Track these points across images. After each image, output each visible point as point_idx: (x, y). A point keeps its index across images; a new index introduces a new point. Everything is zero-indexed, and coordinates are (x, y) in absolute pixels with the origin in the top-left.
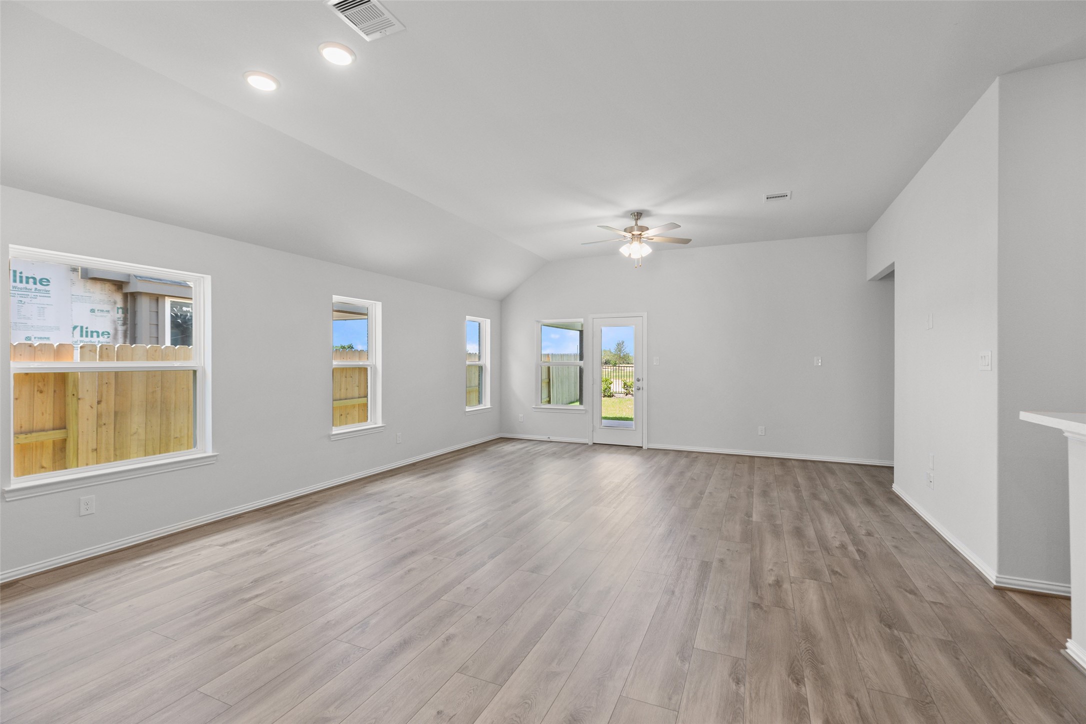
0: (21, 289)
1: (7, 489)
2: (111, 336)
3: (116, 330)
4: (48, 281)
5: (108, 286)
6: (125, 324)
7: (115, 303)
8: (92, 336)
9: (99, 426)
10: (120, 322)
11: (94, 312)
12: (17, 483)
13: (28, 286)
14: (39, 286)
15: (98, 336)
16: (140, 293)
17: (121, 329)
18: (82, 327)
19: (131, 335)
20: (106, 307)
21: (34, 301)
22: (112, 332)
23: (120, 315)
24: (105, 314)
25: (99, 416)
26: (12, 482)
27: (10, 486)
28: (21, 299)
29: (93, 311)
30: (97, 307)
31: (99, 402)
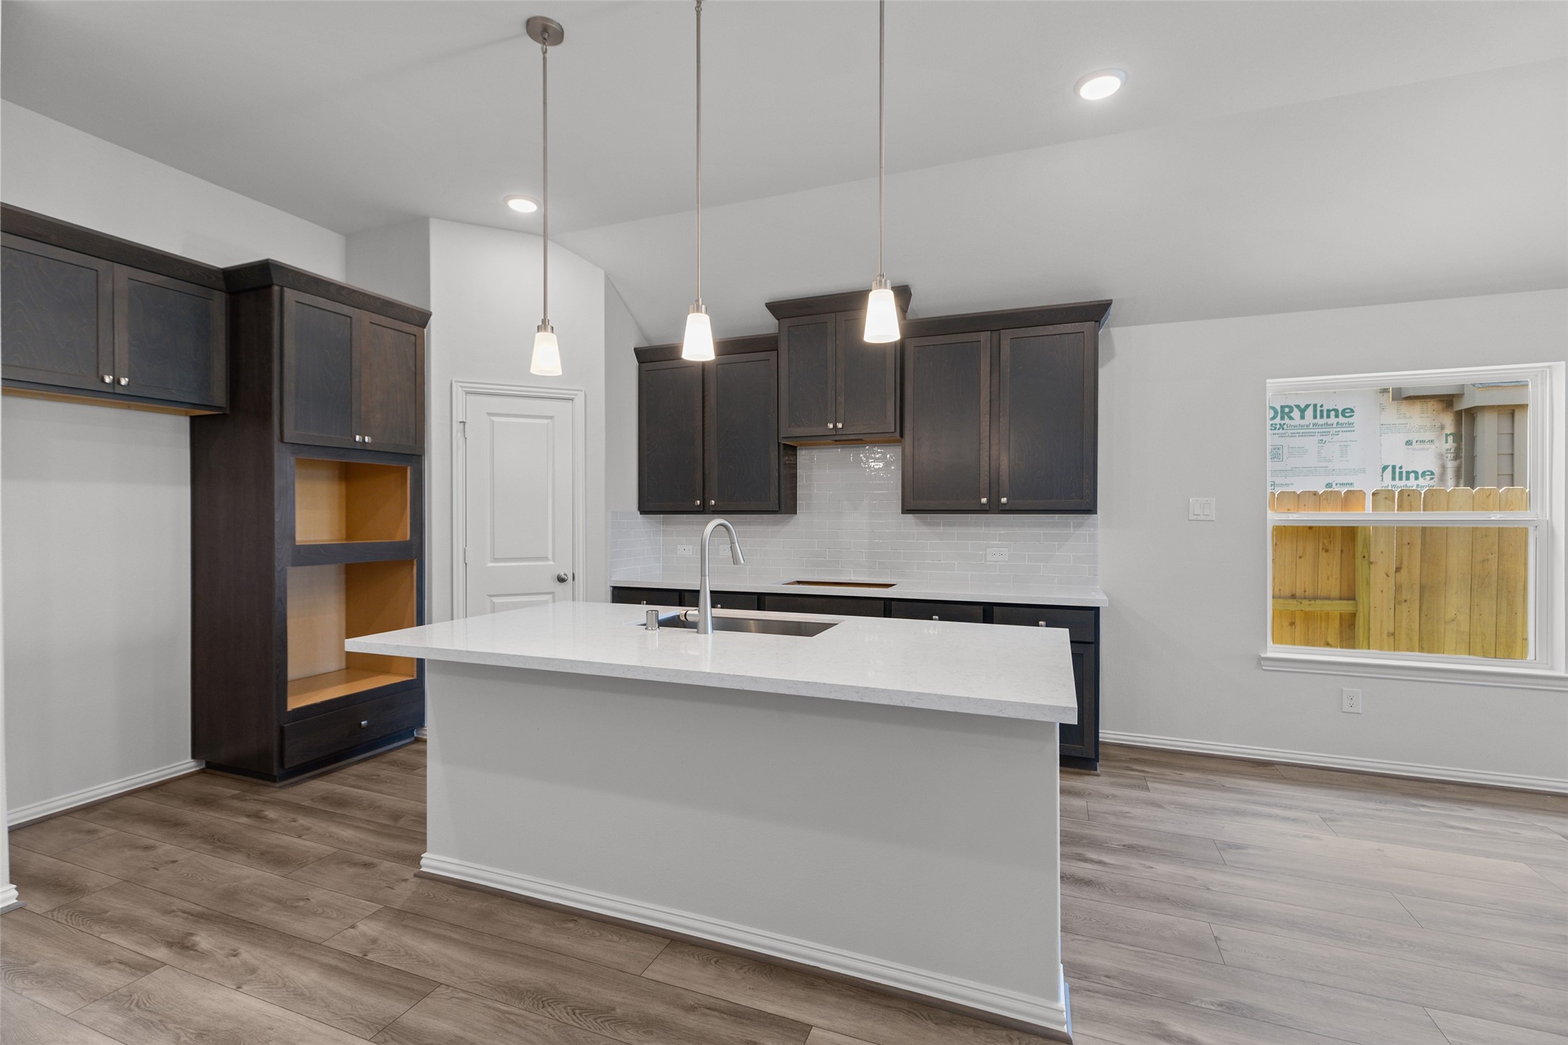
0: (1322, 425)
1: (1263, 655)
2: (1436, 477)
3: (1444, 467)
4: (1352, 411)
5: (1431, 405)
6: (1457, 456)
7: (1442, 428)
8: (1408, 479)
9: (1397, 602)
10: (1450, 456)
11: (1411, 444)
12: (1275, 651)
13: (1330, 421)
14: (1341, 419)
15: (1417, 478)
16: (1482, 408)
17: (1451, 465)
18: (1394, 467)
19: (1468, 473)
20: (1428, 436)
21: (1336, 438)
22: (1437, 470)
23: (1451, 444)
24: (1427, 446)
25: (1398, 588)
26: (1268, 649)
27: (1266, 653)
28: (1322, 438)
29: (1409, 443)
30: (1414, 437)
31: (1398, 570)
